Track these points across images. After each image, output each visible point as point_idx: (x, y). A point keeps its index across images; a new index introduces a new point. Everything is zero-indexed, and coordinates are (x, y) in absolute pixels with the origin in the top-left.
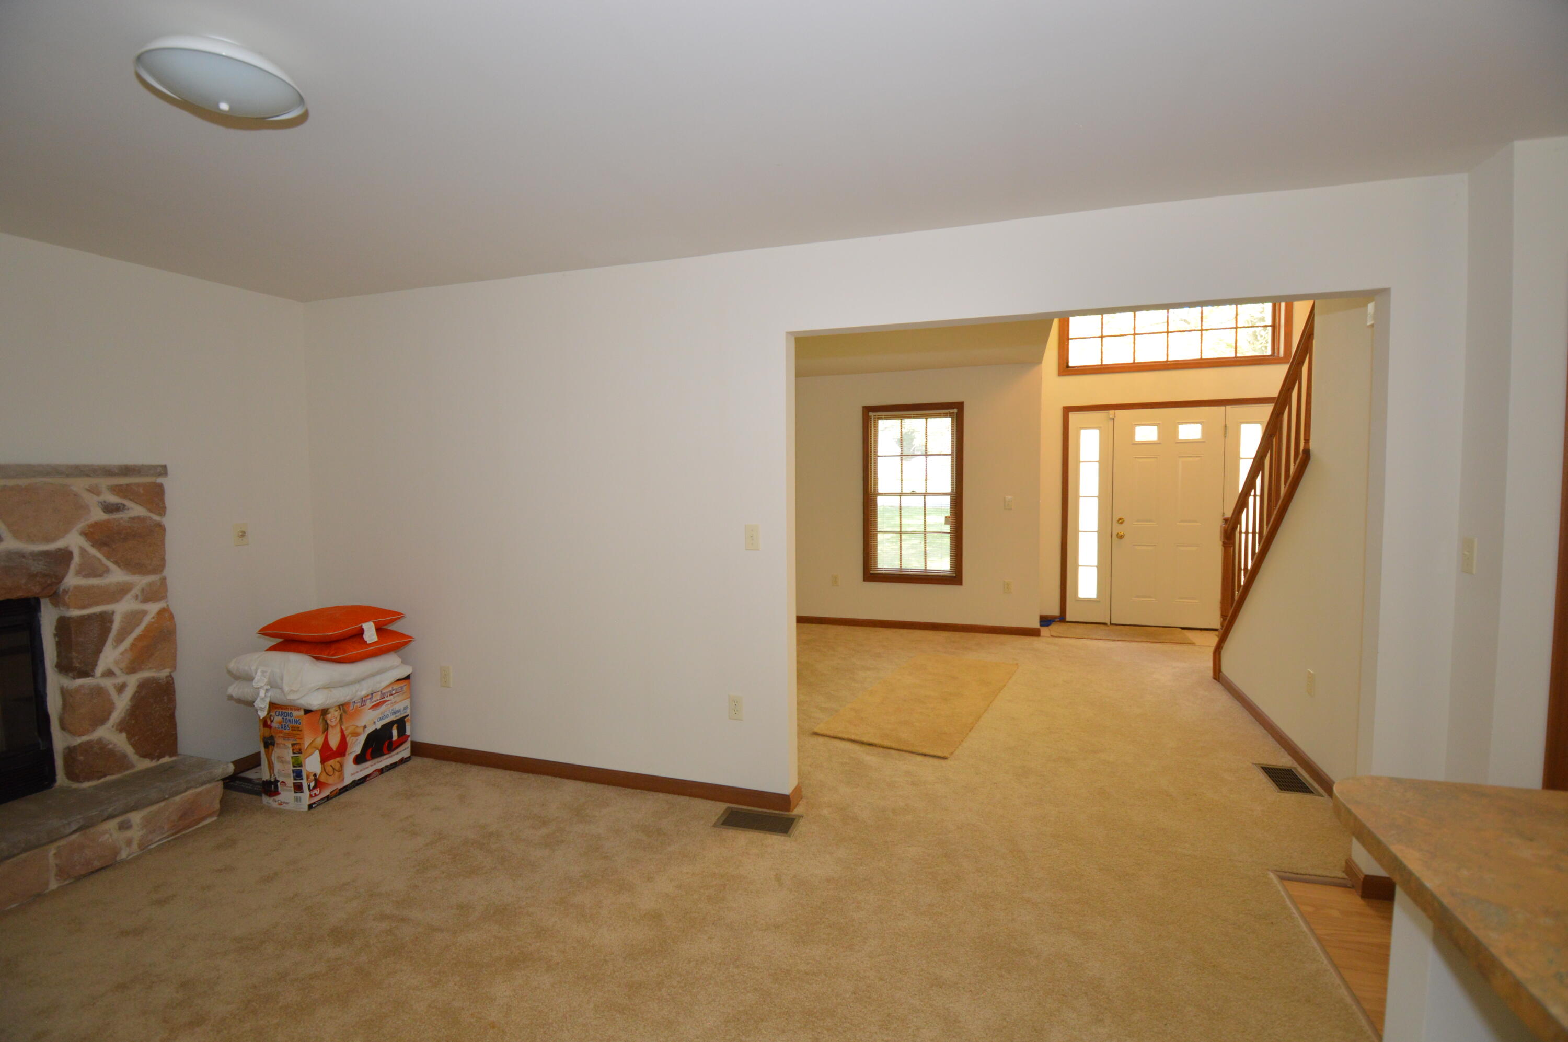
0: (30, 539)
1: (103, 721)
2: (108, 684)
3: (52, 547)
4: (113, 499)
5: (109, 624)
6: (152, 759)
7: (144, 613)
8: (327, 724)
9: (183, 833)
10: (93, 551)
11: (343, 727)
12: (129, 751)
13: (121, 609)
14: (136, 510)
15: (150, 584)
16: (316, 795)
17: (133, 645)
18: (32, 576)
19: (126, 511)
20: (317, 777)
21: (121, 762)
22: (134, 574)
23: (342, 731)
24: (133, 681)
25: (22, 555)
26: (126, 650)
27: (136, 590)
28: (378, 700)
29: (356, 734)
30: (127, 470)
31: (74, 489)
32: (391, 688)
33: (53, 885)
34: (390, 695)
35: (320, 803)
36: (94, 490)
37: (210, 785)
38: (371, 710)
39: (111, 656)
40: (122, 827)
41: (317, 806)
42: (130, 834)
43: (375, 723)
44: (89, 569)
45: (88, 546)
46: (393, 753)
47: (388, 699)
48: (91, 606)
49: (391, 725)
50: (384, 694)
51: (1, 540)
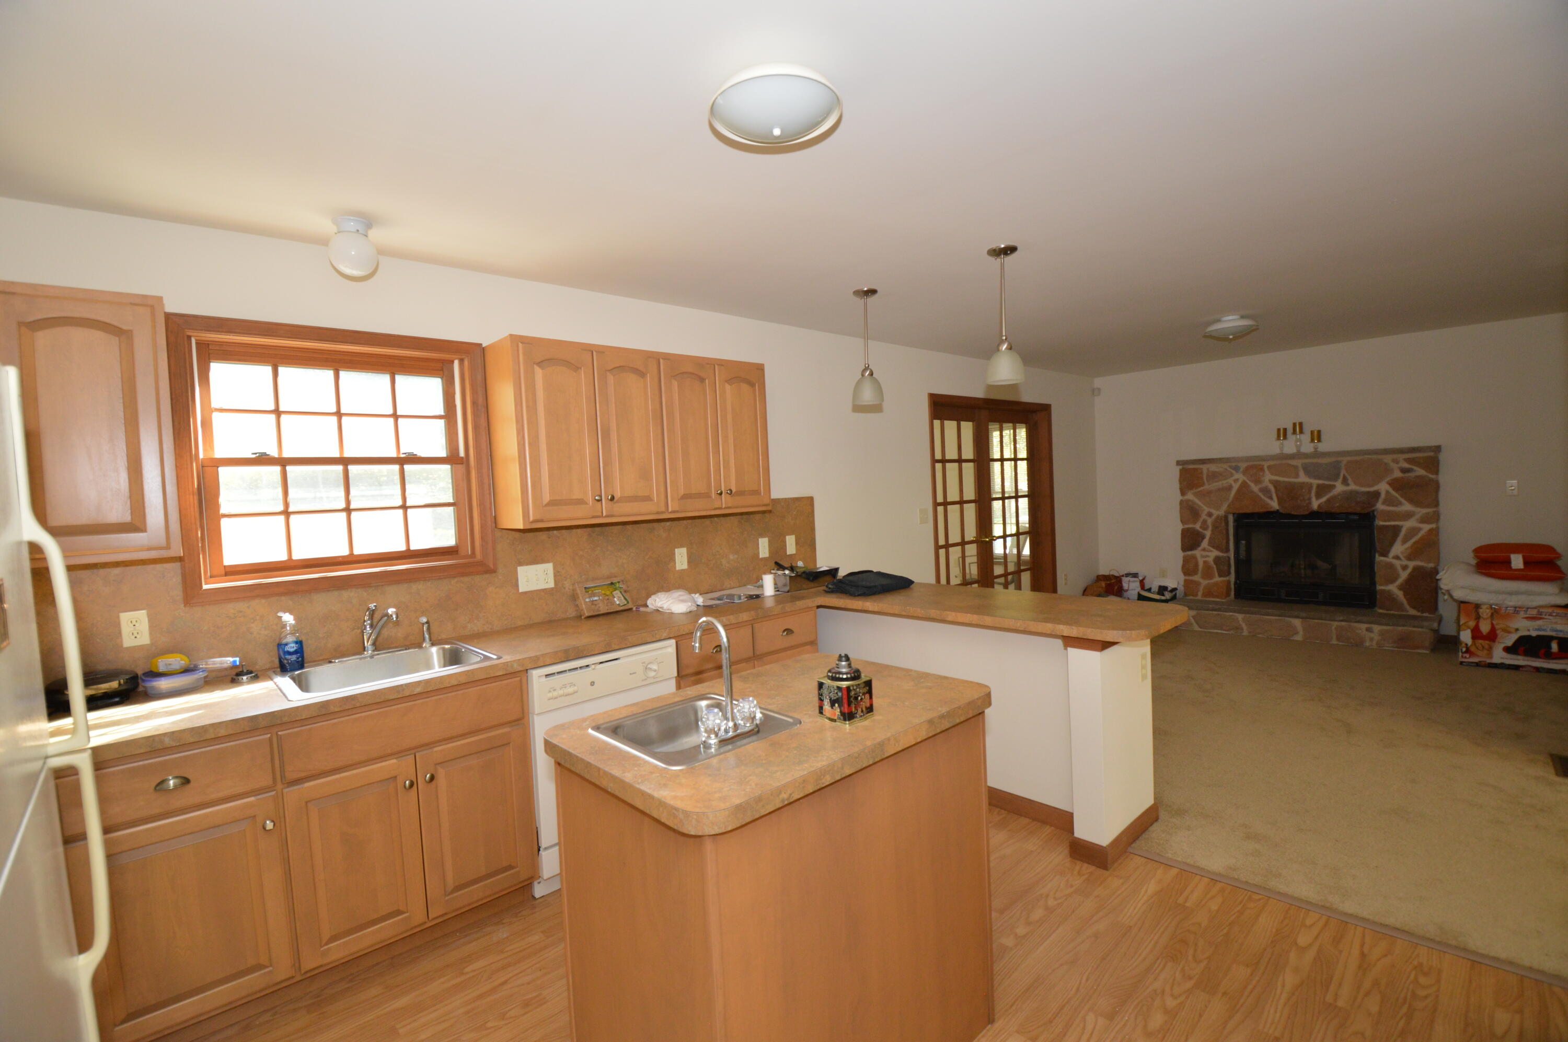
0: (1362, 486)
1: (1392, 581)
2: (1397, 563)
3: (1372, 489)
4: (1406, 465)
5: (1398, 532)
6: (1419, 611)
7: (1419, 529)
9: (1406, 650)
10: (1393, 493)
12: (1405, 602)
13: (1407, 525)
14: (1420, 472)
15: (1428, 513)
17: (1412, 546)
18: (1358, 503)
19: (1413, 472)
21: (1400, 607)
22: (1417, 507)
23: (1493, 625)
24: (1412, 564)
25: (1357, 493)
26: (1408, 548)
27: (1418, 516)
28: (1534, 615)
29: (1508, 632)
30: (1413, 450)
31: (1386, 461)
32: (1550, 610)
33: (1334, 642)
34: (1549, 615)
35: (1470, 664)
36: (1396, 461)
37: (1420, 629)
38: (1525, 620)
39: (1398, 548)
40: (1368, 630)
41: (1467, 665)
42: (1372, 635)
43: (1529, 630)
44: (1390, 501)
45: (1391, 490)
46: (1551, 661)
47: (1547, 617)
48: (1389, 521)
49: (1551, 638)
50: (1542, 612)
51: (1348, 485)
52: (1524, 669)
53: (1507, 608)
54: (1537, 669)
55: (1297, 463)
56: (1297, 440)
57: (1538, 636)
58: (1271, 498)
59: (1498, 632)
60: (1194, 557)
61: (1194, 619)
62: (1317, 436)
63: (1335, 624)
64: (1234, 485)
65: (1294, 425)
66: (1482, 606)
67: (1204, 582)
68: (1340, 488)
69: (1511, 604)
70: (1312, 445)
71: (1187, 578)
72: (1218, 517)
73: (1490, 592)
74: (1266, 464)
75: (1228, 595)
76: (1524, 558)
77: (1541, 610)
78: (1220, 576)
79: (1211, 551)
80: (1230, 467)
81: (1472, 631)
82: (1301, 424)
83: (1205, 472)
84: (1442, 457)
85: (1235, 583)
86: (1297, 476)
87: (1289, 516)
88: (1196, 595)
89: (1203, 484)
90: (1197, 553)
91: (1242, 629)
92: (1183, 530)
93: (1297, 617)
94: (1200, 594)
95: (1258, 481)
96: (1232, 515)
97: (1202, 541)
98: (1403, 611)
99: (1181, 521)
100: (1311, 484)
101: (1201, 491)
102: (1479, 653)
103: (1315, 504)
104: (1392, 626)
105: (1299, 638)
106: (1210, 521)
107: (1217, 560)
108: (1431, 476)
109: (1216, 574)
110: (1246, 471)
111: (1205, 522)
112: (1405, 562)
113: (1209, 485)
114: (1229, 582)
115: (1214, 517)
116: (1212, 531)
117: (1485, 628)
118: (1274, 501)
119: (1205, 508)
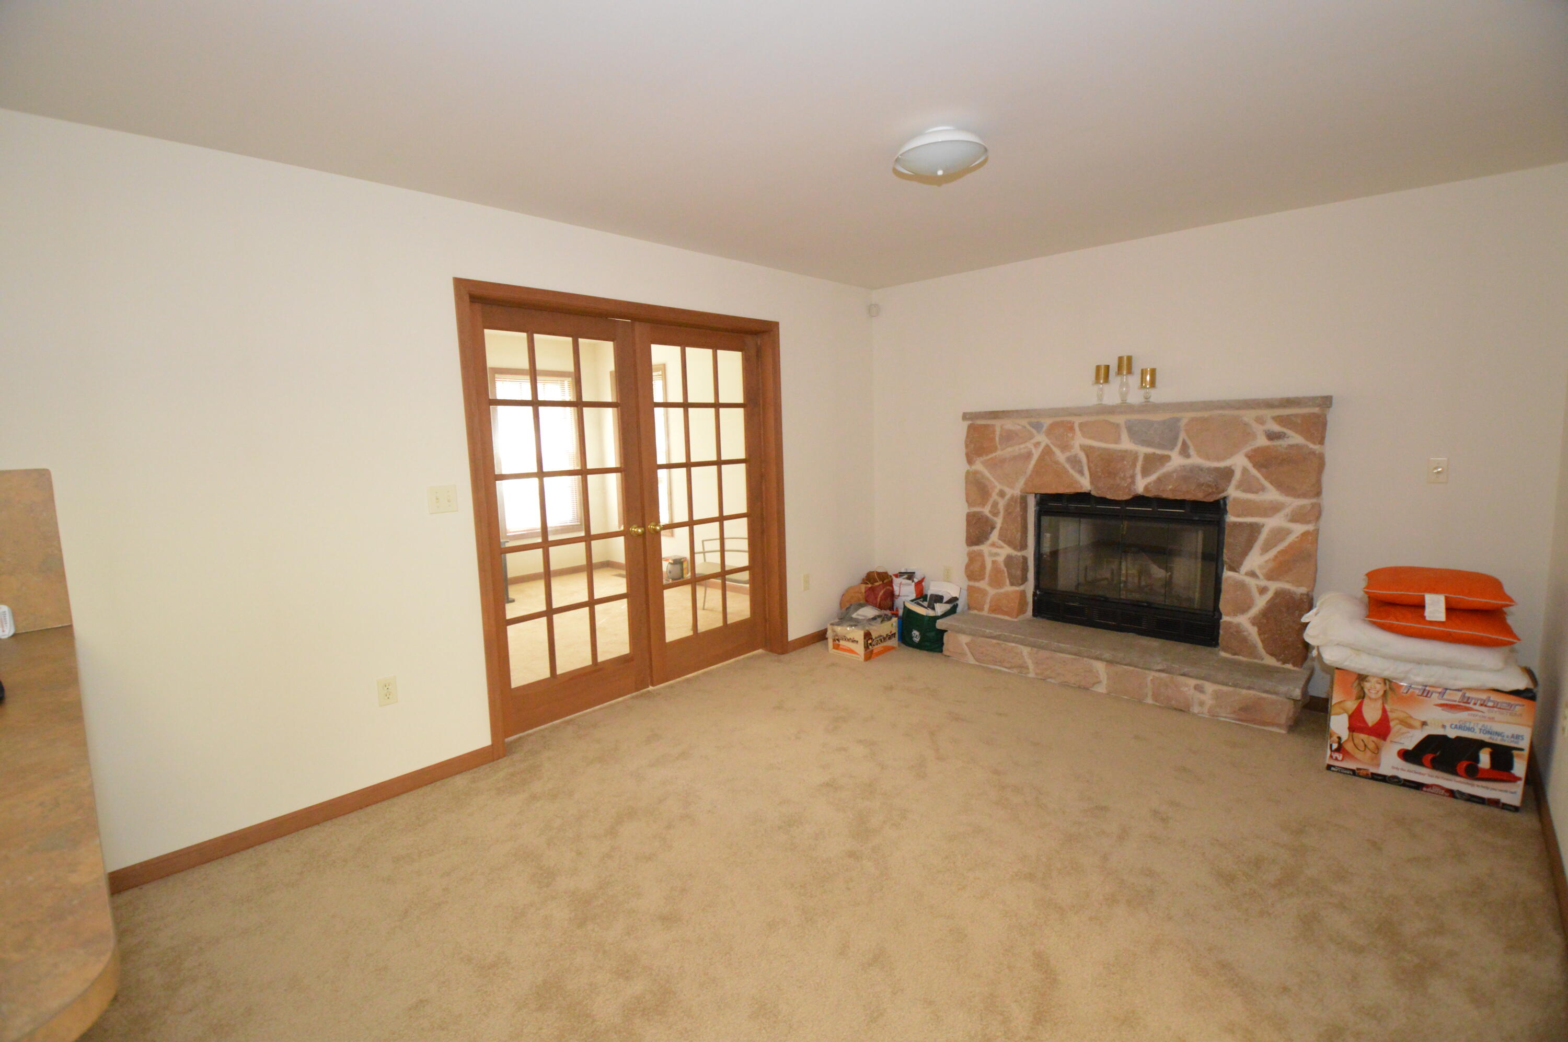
0: (1208, 459)
1: (1243, 611)
2: (1252, 582)
3: (1221, 464)
4: (1276, 428)
5: (1256, 534)
6: (1278, 660)
7: (1289, 532)
8: (1364, 693)
9: (1250, 725)
10: (1254, 472)
11: (1388, 707)
12: (1260, 645)
13: (1271, 523)
14: (1295, 439)
15: (1303, 507)
16: (1336, 759)
17: (1276, 557)
18: (1200, 485)
19: (1286, 439)
20: (1342, 742)
21: (1252, 651)
22: (1287, 495)
23: (1384, 711)
24: (1274, 586)
25: (1201, 469)
26: (1270, 559)
27: (1288, 510)
28: (1455, 701)
29: (1407, 724)
30: (1288, 402)
31: (1246, 419)
32: (1484, 696)
33: (1149, 701)
34: (1481, 705)
35: (1342, 771)
36: (1260, 420)
37: (1274, 697)
38: (1440, 708)
39: (1255, 560)
40: (1199, 688)
41: (1338, 771)
42: (1202, 697)
43: (1444, 727)
44: (1248, 485)
45: (1249, 466)
46: (1476, 783)
47: (1477, 707)
48: (1245, 516)
49: (1482, 744)
50: (1469, 698)
51: (1188, 456)
52: (1429, 790)
53: (1412, 684)
54: (1452, 793)
55: (1120, 419)
56: (1122, 385)
57: (1459, 739)
58: (1081, 472)
59: (1392, 724)
60: (980, 554)
61: (967, 646)
62: (1152, 378)
63: (1151, 675)
64: (1034, 451)
65: (1120, 359)
66: (1369, 678)
67: (992, 592)
68: (1176, 461)
69: (1419, 679)
70: (1143, 392)
71: (972, 583)
72: (1012, 499)
73: (1385, 657)
74: (1077, 421)
75: (1022, 610)
76: (1447, 599)
77: (1468, 695)
78: (1012, 584)
79: (1002, 547)
80: (1030, 424)
81: (1350, 717)
82: (1130, 359)
83: (998, 429)
84: (1333, 417)
85: (1035, 594)
86: (1117, 440)
87: (1103, 500)
88: (981, 609)
89: (995, 449)
90: (985, 548)
91: (1027, 668)
92: (968, 515)
93: (1098, 658)
94: (987, 607)
95: (1065, 447)
96: (1034, 495)
97: (991, 533)
98: (1255, 658)
99: (967, 501)
100: (1136, 453)
101: (992, 459)
102: (1359, 755)
103: (1141, 485)
104: (1230, 686)
105: (1101, 689)
106: (1002, 504)
107: (1009, 560)
108: (1311, 446)
109: (1008, 581)
110: (1049, 433)
111: (995, 505)
112: (1263, 583)
113: (1002, 450)
114: (1023, 593)
115: (1007, 497)
116: (1004, 518)
117: (1371, 715)
118: (1085, 478)
119: (996, 484)
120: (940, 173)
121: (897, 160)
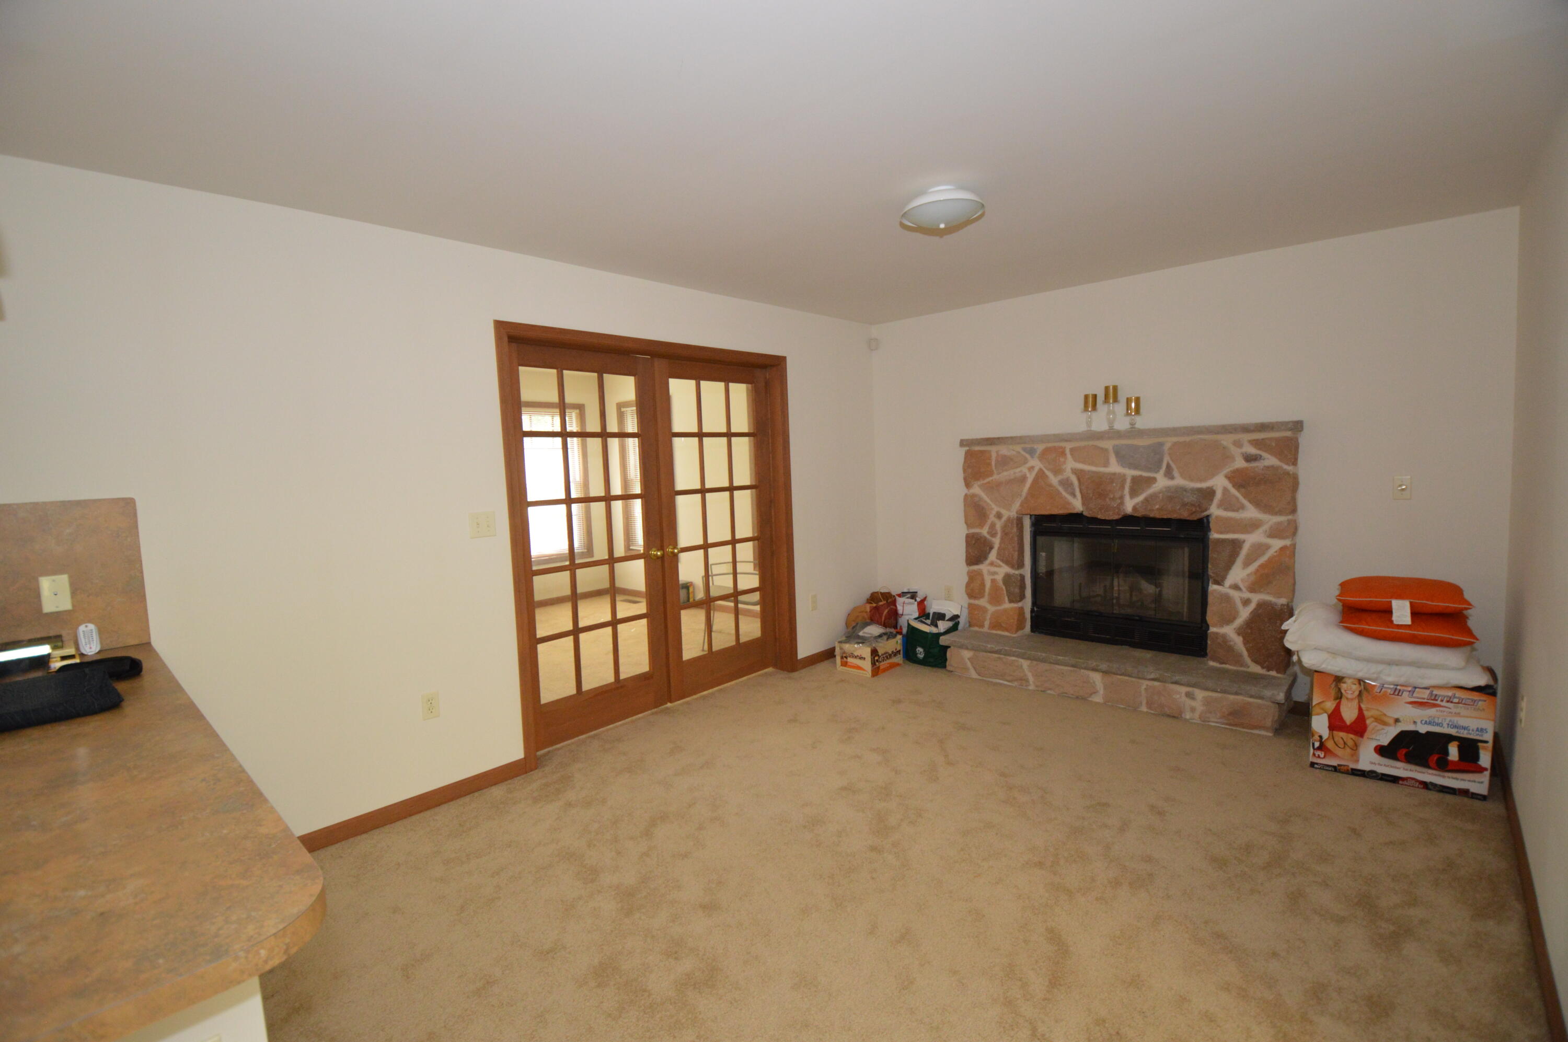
0: (1192, 480)
1: (1229, 622)
2: (1236, 595)
3: (1204, 485)
4: (1252, 451)
5: (1238, 550)
6: (1263, 668)
7: (1268, 547)
8: (1341, 693)
9: (1238, 729)
10: (1234, 491)
11: (1363, 706)
12: (1245, 653)
13: (1250, 539)
14: (1270, 460)
15: (1280, 523)
16: (1319, 757)
17: (1257, 570)
18: (1184, 505)
19: (1262, 461)
20: (1323, 740)
21: (1238, 660)
22: (1265, 513)
23: (1360, 709)
24: (1256, 598)
25: (1184, 490)
26: (1251, 573)
27: (1266, 527)
28: (1424, 699)
30: (1263, 427)
31: (1224, 443)
32: (1450, 693)
33: (1144, 709)
34: (1448, 701)
35: (1325, 767)
36: (1238, 444)
37: (1259, 701)
38: (1410, 706)
39: (1238, 574)
40: (1189, 695)
41: (1320, 768)
42: (1193, 703)
43: (1415, 722)
44: (1228, 504)
45: (1230, 486)
46: (1447, 774)
47: (1444, 704)
48: (1227, 532)
49: (1450, 738)
50: (1436, 695)
51: (1172, 478)
52: (1405, 782)
53: (1384, 684)
54: (1426, 785)
55: (1108, 445)
56: (1109, 413)
57: (1428, 733)
58: (1074, 495)
59: (1368, 722)
60: (980, 574)
61: (972, 663)
62: (1136, 406)
63: (1145, 684)
64: (1028, 475)
65: (1107, 388)
66: (1346, 680)
67: (991, 609)
68: (1162, 482)
69: (1390, 679)
70: (1128, 419)
71: (972, 601)
72: (1009, 520)
73: (1358, 659)
74: (1068, 446)
75: (1020, 626)
76: (1412, 604)
77: (1435, 692)
78: (1011, 601)
79: (1000, 566)
80: (1024, 449)
81: (1330, 717)
82: (1115, 388)
83: (994, 455)
84: (1304, 440)
85: (1032, 611)
86: (1106, 464)
87: (1094, 520)
88: (982, 626)
89: (991, 474)
90: (984, 567)
91: (1027, 681)
92: (967, 536)
93: (1094, 670)
94: (987, 623)
95: (1057, 471)
96: (1029, 516)
97: (989, 553)
98: (1242, 665)
99: (966, 523)
100: (1124, 475)
101: (989, 483)
102: (1339, 752)
103: (1129, 505)
104: (1219, 692)
105: (1098, 699)
106: (999, 525)
107: (1007, 578)
108: (1285, 467)
109: (1006, 599)
110: (1043, 456)
111: (993, 526)
112: (1247, 595)
113: (999, 474)
114: (1021, 610)
115: (1004, 519)
116: (1002, 539)
117: (1349, 714)
118: (1077, 500)
119: (993, 506)
120: (942, 226)
121: (904, 215)
